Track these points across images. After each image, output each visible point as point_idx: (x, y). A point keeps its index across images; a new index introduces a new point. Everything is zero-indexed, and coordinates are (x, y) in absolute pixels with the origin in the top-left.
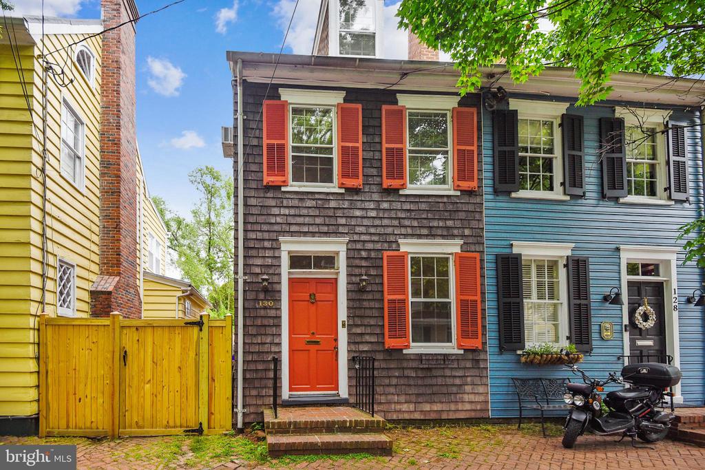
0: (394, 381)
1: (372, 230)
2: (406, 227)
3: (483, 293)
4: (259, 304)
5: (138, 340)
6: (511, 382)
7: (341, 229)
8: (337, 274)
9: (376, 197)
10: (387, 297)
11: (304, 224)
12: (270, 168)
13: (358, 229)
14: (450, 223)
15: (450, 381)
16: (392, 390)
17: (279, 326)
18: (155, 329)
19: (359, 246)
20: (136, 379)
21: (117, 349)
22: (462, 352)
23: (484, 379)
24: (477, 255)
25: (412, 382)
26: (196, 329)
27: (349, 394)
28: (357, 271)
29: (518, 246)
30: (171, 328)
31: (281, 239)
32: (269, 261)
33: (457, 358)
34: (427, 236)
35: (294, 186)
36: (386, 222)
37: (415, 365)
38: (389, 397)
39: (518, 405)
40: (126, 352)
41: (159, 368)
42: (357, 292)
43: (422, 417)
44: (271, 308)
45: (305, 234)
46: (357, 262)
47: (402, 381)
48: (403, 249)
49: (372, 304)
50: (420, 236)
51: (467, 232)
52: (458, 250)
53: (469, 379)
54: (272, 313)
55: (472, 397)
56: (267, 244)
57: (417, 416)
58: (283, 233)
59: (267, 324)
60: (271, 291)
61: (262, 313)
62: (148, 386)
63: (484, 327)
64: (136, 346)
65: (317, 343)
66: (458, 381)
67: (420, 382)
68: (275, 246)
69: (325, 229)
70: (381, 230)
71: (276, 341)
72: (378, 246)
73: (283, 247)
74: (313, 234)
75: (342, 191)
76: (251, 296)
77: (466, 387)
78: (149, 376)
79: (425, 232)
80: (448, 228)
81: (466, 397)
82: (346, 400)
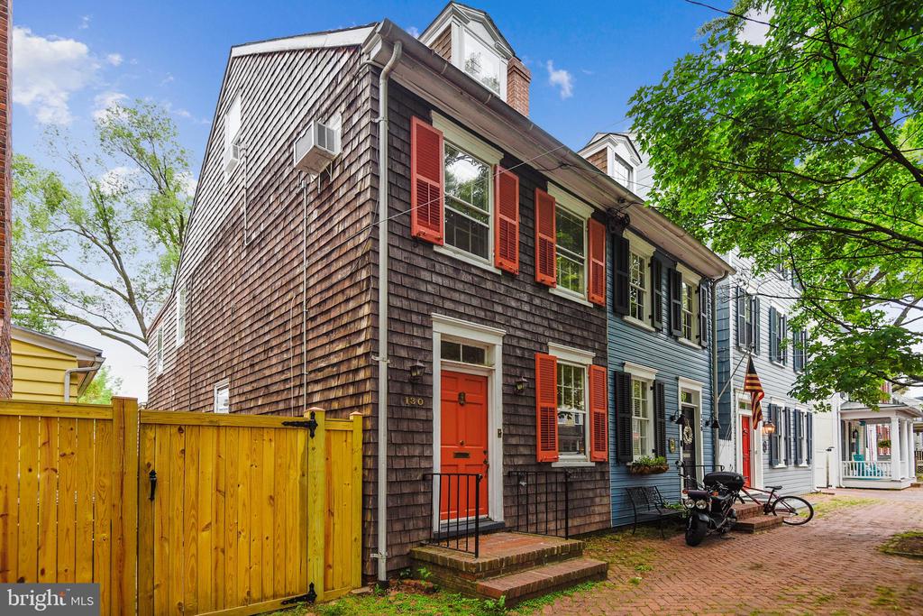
0: (544, 498)
1: (525, 326)
2: (554, 329)
3: (607, 407)
4: (404, 400)
5: (183, 451)
6: (625, 491)
7: (497, 319)
8: (491, 371)
9: (529, 289)
10: (540, 404)
11: (459, 302)
12: (423, 215)
13: (513, 322)
14: (585, 334)
15: (585, 494)
16: (543, 508)
17: (430, 432)
18: (222, 431)
19: (515, 342)
20: (178, 523)
21: (131, 469)
22: (593, 464)
24: (604, 370)
25: (558, 498)
27: (505, 517)
29: (631, 367)
30: (255, 431)
31: (434, 315)
32: (419, 344)
33: (591, 471)
34: (569, 344)
35: (448, 250)
36: (538, 320)
39: (633, 512)
40: (153, 473)
41: (230, 501)
42: (512, 395)
44: (420, 408)
45: (461, 315)
46: (512, 360)
47: (550, 497)
48: (552, 353)
49: (526, 411)
50: (564, 343)
51: (597, 346)
52: (590, 362)
53: (598, 491)
54: (422, 415)
55: (600, 510)
56: (415, 318)
58: (436, 308)
59: (415, 429)
60: (421, 386)
61: (409, 413)
62: (206, 534)
63: (608, 439)
64: (178, 460)
65: (465, 455)
66: (591, 494)
68: (425, 323)
69: (482, 314)
70: (534, 329)
71: (427, 453)
72: (531, 346)
73: (436, 327)
74: (468, 317)
75: (499, 272)
76: (394, 388)
78: (207, 517)
79: (568, 339)
80: (584, 338)
81: (597, 509)
82: (502, 524)
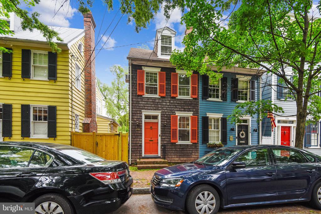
0: (173, 152)
1: (168, 109)
2: (177, 108)
3: (198, 127)
4: (136, 129)
5: (101, 139)
6: (205, 152)
7: (159, 108)
8: (158, 121)
9: (169, 99)
10: (172, 128)
11: (149, 107)
12: (139, 90)
13: (164, 108)
14: (190, 107)
15: (188, 152)
16: (173, 154)
17: (141, 136)
19: (164, 113)
20: (100, 150)
21: (95, 142)
23: (198, 151)
24: (197, 117)
25: (178, 152)
26: (118, 136)
27: (161, 155)
28: (164, 120)
29: (208, 114)
31: (142, 111)
32: (139, 117)
33: (191, 145)
34: (183, 111)
35: (146, 95)
36: (172, 106)
37: (179, 147)
38: (172, 156)
40: (97, 143)
41: (107, 147)
42: (163, 126)
43: (181, 162)
44: (139, 131)
45: (149, 109)
46: (164, 118)
47: (175, 152)
48: (176, 114)
49: (168, 130)
50: (181, 111)
51: (194, 110)
52: (192, 115)
53: (194, 151)
54: (139, 132)
55: (194, 156)
56: (138, 112)
57: (179, 161)
58: (143, 109)
59: (138, 135)
60: (139, 126)
61: (137, 132)
62: (104, 153)
63: (198, 137)
64: (100, 141)
65: (152, 141)
66: (191, 152)
67: (180, 152)
68: (140, 113)
69: (155, 108)
70: (171, 109)
71: (141, 140)
72: (170, 113)
73: (143, 113)
74: (151, 110)
75: (160, 97)
76: (134, 127)
77: (193, 153)
78: (104, 150)
79: (183, 110)
80: (189, 109)
81: (193, 156)
82: (160, 157)
